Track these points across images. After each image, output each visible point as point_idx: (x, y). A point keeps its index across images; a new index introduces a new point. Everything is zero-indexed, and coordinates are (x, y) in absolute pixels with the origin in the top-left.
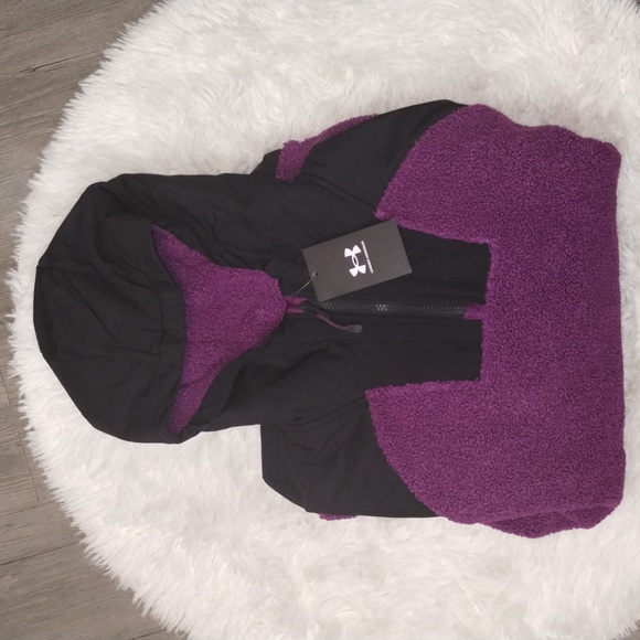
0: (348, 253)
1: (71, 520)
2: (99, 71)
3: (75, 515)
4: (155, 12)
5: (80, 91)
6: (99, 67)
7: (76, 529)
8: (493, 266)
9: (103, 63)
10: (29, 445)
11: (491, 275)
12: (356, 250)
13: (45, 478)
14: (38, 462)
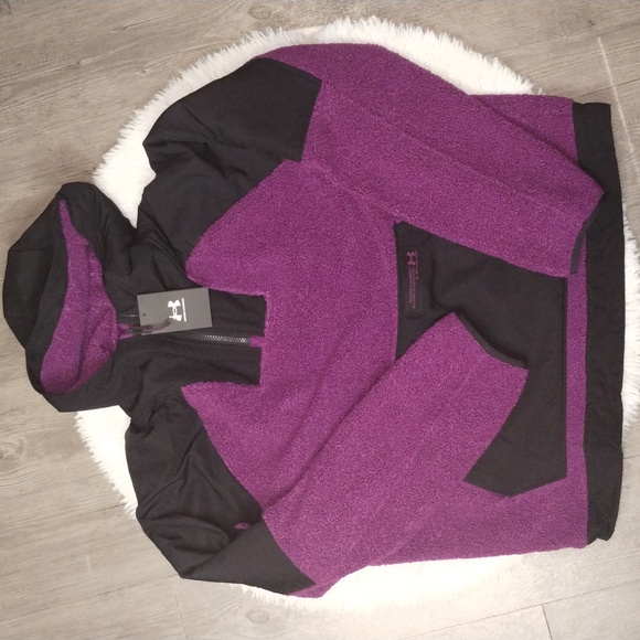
0: (170, 304)
1: (113, 485)
2: (117, 146)
3: (115, 482)
4: (156, 99)
5: (104, 163)
6: (117, 143)
7: (117, 492)
8: (268, 310)
9: (120, 140)
10: (79, 430)
11: (268, 315)
12: (177, 303)
13: (92, 454)
14: (86, 443)
